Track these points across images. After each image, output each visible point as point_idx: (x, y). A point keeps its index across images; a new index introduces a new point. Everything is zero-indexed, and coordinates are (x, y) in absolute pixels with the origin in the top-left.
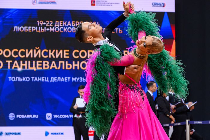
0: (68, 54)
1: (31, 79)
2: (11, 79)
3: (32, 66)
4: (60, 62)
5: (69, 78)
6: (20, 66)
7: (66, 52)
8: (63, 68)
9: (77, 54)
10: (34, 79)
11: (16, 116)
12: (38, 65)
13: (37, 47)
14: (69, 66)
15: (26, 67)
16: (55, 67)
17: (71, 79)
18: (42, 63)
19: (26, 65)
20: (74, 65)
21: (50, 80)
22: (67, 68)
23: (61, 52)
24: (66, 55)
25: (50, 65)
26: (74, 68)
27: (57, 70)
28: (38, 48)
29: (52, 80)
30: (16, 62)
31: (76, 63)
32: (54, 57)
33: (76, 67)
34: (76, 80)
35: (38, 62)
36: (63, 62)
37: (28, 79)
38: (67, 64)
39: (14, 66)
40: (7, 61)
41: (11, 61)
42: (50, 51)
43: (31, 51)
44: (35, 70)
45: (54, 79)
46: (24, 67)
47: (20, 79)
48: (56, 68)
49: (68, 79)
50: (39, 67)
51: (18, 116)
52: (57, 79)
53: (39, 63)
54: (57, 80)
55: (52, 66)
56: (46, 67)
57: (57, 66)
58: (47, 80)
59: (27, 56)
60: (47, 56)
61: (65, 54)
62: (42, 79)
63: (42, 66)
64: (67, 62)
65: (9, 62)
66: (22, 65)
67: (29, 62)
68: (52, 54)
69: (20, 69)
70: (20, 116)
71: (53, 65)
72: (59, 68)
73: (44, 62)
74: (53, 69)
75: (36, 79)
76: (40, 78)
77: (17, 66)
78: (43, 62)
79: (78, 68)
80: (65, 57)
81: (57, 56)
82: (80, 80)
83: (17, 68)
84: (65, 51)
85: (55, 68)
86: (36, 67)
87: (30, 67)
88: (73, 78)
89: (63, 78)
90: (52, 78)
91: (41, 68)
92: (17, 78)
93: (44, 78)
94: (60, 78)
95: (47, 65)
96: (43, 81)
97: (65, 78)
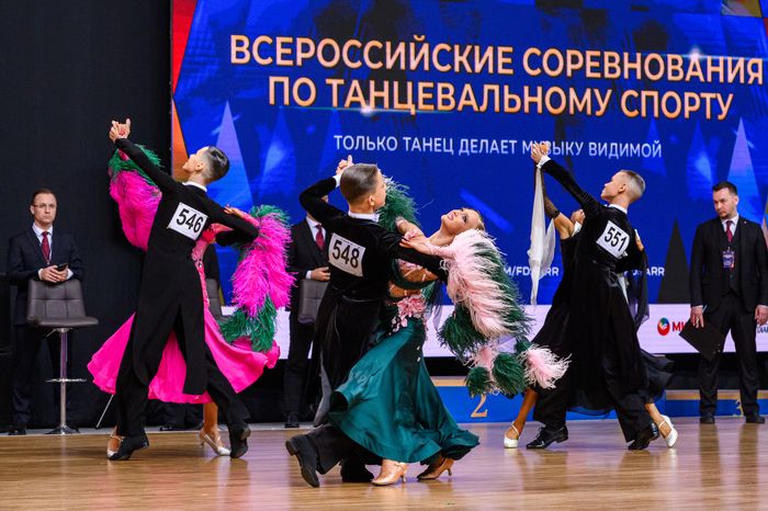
0: (509, 60)
1: (401, 143)
2: (341, 140)
3: (403, 100)
4: (487, 88)
5: (513, 142)
6: (367, 98)
7: (505, 55)
8: (497, 108)
9: (535, 62)
10: (411, 143)
12: (421, 96)
13: (419, 37)
14: (512, 103)
15: (386, 104)
16: (473, 102)
17: (518, 146)
18: (433, 91)
19: (385, 94)
20: (527, 99)
21: (457, 147)
22: (507, 109)
23: (489, 52)
24: (505, 66)
25: (457, 96)
26: (526, 109)
27: (479, 113)
28: (423, 37)
29: (464, 149)
30: (355, 84)
31: (533, 93)
32: (469, 69)
33: (533, 105)
35: (421, 85)
36: (496, 88)
37: (392, 144)
38: (507, 96)
39: (350, 98)
40: (328, 81)
41: (341, 82)
42: (457, 47)
43: (401, 48)
44: (413, 112)
45: (468, 146)
46: (379, 101)
47: (369, 145)
48: (475, 108)
49: (509, 145)
50: (426, 101)
52: (478, 144)
53: (426, 90)
54: (478, 148)
55: (463, 102)
56: (446, 102)
57: (479, 102)
58: (448, 147)
59: (390, 64)
60: (448, 67)
61: (501, 60)
62: (434, 144)
63: (433, 101)
64: (506, 88)
65: (335, 83)
66: (373, 94)
67: (396, 84)
68: (464, 59)
69: (368, 109)
71: (468, 98)
72: (483, 108)
73: (440, 86)
74: (468, 108)
75: (416, 145)
76: (427, 141)
77: (360, 98)
78: (436, 86)
79: (540, 110)
80: (501, 70)
81: (478, 67)
83: (357, 104)
84: (501, 50)
85: (471, 107)
86: (415, 101)
87: (400, 102)
88: (524, 143)
89: (494, 142)
90: (462, 140)
91: (432, 107)
92: (361, 140)
93: (441, 142)
94: (487, 141)
95: (449, 96)
96: (436, 150)
97: (503, 142)
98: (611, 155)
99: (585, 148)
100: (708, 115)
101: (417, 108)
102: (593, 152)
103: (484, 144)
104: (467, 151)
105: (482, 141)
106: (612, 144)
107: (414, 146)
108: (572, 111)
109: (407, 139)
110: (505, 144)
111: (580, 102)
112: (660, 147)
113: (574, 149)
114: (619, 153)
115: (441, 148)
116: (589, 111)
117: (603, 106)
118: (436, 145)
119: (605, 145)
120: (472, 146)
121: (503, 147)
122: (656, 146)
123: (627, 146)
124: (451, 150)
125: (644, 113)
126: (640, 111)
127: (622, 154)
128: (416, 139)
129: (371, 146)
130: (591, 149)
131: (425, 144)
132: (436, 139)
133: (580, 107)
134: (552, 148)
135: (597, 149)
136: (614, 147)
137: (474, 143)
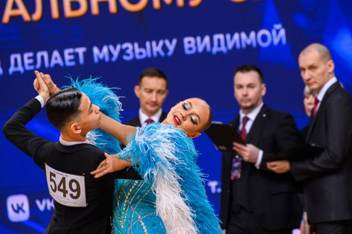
5: (81, 51)
8: (55, 13)
14: (75, 5)
16: (22, 11)
17: (89, 55)
21: (6, 65)
22: (69, 12)
26: (95, 10)
27: (32, 22)
29: (16, 65)
33: (103, 5)
34: (111, 55)
45: (21, 62)
48: (26, 17)
49: (76, 55)
52: (34, 58)
54: (35, 63)
55: (9, 12)
57: (31, 9)
71: (15, 6)
72: (37, 15)
79: (113, 8)
82: (123, 52)
85: (20, 17)
88: (96, 50)
89: (56, 53)
90: (13, 56)
94: (45, 53)
97: (66, 51)
98: (215, 49)
99: (180, 45)
102: (190, 49)
103: (42, 57)
104: (20, 68)
105: (39, 55)
106: (216, 37)
108: (157, 5)
110: (69, 54)
112: (282, 32)
113: (165, 48)
114: (226, 45)
116: (180, 2)
119: (207, 39)
120: (27, 61)
121: (67, 57)
122: (278, 31)
123: (236, 36)
127: (230, 46)
130: (186, 46)
134: (134, 51)
135: (196, 44)
136: (219, 40)
137: (29, 58)
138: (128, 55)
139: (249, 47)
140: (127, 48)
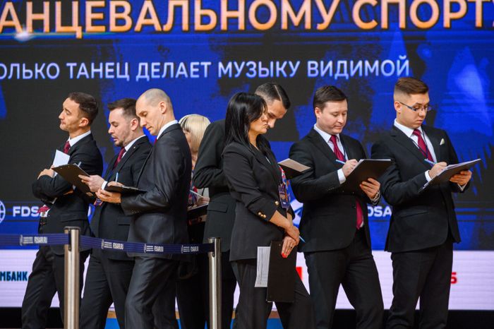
1: (65, 70)
3: (67, 21)
4: (172, 3)
5: (206, 64)
6: (23, 21)
8: (185, 26)
10: (76, 69)
11: (9, 212)
12: (90, 16)
14: (205, 19)
15: (47, 28)
16: (154, 20)
17: (213, 69)
18: (105, 10)
19: (45, 17)
20: (225, 14)
21: (133, 72)
22: (198, 26)
25: (134, 15)
26: (224, 26)
27: (163, 32)
29: (143, 73)
30: (9, 6)
31: (233, 7)
33: (233, 22)
34: (234, 71)
35: (90, 5)
36: (184, 3)
37: (53, 71)
38: (199, 12)
39: (3, 22)
44: (79, 35)
45: (148, 70)
46: (38, 25)
47: (25, 73)
48: (158, 27)
49: (201, 68)
50: (95, 22)
51: (16, 210)
52: (161, 67)
53: (95, 10)
54: (161, 73)
55: (142, 21)
57: (163, 21)
58: (122, 72)
62: (105, 70)
63: (105, 22)
64: (198, 3)
66: (31, 17)
67: (58, 5)
69: (23, 34)
70: (26, 212)
71: (148, 16)
72: (168, 27)
73: (113, 4)
74: (148, 28)
75: (83, 71)
76: (97, 67)
77: (15, 22)
78: (107, 4)
79: (241, 26)
82: (246, 69)
83: (12, 29)
85: (152, 26)
86: (82, 23)
87: (63, 24)
88: (221, 65)
89: (182, 65)
90: (141, 65)
91: (102, 29)
92: (15, 68)
93: (114, 67)
94: (172, 64)
95: (125, 15)
96: (107, 76)
97: (192, 64)
98: (337, 75)
99: (303, 68)
100: (479, 23)
101: (84, 30)
102: (313, 72)
103: (169, 67)
104: (147, 76)
105: (166, 64)
106: (339, 62)
107: (80, 73)
108: (284, 26)
109: (71, 65)
110: (195, 67)
111: (296, 14)
112: (407, 63)
113: (288, 69)
114: (349, 71)
115: (115, 73)
116: (308, 25)
117: (327, 18)
118: (108, 70)
119: (330, 64)
120: (153, 70)
121: (192, 70)
122: (402, 62)
123: (360, 63)
124: (127, 76)
125: (384, 24)
126: (379, 20)
127: (353, 73)
128: (83, 65)
129: (27, 74)
130: (310, 69)
131: (93, 70)
132: (107, 64)
133: (296, 20)
134: (257, 69)
135: (319, 68)
136: (342, 65)
137: (156, 67)
138: (252, 73)
139: (372, 75)
140: (251, 66)
